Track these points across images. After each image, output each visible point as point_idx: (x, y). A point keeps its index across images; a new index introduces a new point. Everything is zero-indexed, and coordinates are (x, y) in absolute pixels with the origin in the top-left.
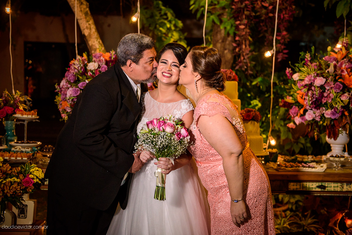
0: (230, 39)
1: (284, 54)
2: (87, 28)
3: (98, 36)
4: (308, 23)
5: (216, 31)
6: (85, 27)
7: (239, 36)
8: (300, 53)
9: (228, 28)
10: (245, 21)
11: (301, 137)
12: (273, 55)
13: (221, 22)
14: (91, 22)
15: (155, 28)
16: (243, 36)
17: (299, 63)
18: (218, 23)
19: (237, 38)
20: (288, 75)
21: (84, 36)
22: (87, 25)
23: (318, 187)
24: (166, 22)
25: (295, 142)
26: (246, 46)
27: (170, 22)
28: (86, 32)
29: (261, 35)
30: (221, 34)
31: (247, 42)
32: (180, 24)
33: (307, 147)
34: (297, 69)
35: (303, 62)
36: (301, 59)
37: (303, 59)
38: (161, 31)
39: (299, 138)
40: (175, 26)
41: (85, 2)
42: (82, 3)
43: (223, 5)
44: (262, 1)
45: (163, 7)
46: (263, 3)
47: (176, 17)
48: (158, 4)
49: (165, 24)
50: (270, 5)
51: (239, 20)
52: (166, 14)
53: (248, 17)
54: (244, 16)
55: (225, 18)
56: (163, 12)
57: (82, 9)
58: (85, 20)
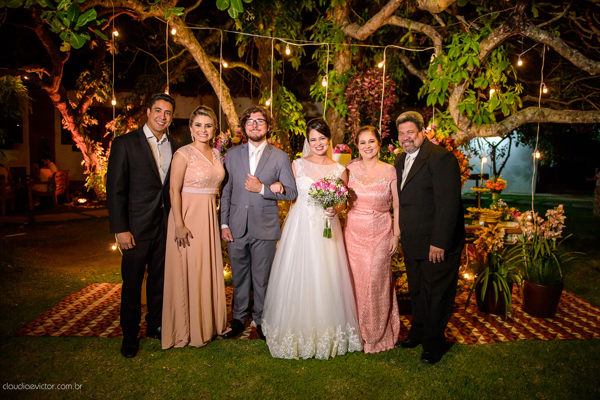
0: (342, 119)
1: (387, 132)
2: (228, 108)
3: (236, 114)
4: (403, 108)
6: (226, 108)
7: (352, 118)
9: (341, 110)
10: (356, 106)
13: (335, 105)
14: (231, 104)
15: (280, 108)
18: (333, 107)
19: (349, 119)
20: (391, 149)
21: (225, 115)
22: (228, 106)
24: (289, 104)
26: (356, 126)
27: (292, 104)
28: (227, 112)
29: (368, 117)
30: (335, 115)
31: (357, 123)
32: (300, 106)
34: (397, 145)
38: (284, 112)
40: (296, 108)
41: (226, 88)
42: (224, 89)
43: (337, 92)
44: (370, 90)
45: (286, 92)
46: (370, 92)
47: (297, 101)
48: (282, 89)
49: (288, 105)
50: (375, 94)
51: (351, 105)
52: (289, 98)
53: (358, 103)
54: (355, 102)
55: (338, 102)
56: (286, 96)
57: (224, 93)
58: (226, 102)
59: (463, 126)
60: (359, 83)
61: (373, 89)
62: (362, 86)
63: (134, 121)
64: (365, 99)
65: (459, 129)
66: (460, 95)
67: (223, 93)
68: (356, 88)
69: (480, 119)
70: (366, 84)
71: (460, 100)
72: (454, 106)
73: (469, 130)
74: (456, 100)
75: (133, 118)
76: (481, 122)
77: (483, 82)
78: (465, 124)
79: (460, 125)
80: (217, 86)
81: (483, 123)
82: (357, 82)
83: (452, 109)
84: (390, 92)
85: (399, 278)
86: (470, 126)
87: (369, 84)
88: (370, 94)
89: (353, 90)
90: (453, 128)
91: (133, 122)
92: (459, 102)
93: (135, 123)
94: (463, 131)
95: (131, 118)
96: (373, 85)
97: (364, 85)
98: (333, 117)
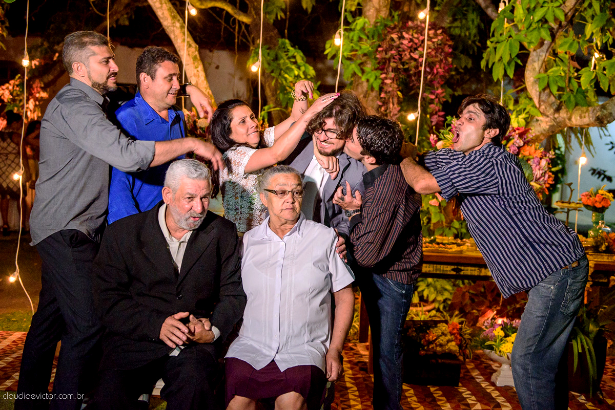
0: (374, 94)
1: (439, 116)
2: (195, 75)
3: (208, 85)
5: (356, 83)
6: (192, 75)
8: (447, 118)
9: (372, 80)
10: (392, 75)
11: (455, 221)
12: (417, 118)
13: (363, 72)
14: (201, 68)
15: (280, 74)
16: (389, 92)
17: (444, 129)
18: (360, 75)
19: (383, 95)
20: (433, 142)
22: (195, 71)
23: (453, 270)
24: (293, 67)
25: (447, 227)
26: (393, 105)
27: (299, 68)
29: (413, 92)
30: (362, 88)
31: (396, 100)
32: (312, 71)
33: (461, 233)
34: (441, 136)
35: (449, 128)
36: (447, 124)
37: (449, 125)
38: (286, 79)
39: (452, 221)
40: (304, 73)
41: (194, 45)
42: (190, 46)
43: (366, 52)
44: (411, 51)
45: (291, 48)
46: (412, 54)
47: (307, 62)
48: (284, 43)
49: (292, 70)
50: (420, 57)
51: (384, 73)
52: (294, 57)
53: (396, 70)
54: (391, 69)
55: (368, 68)
56: (290, 54)
57: (190, 53)
58: (192, 65)
59: (548, 108)
60: (396, 40)
61: (416, 49)
62: (399, 45)
63: (43, 85)
64: (403, 64)
65: (542, 113)
66: (540, 63)
67: (188, 51)
68: (391, 47)
69: (572, 98)
70: (405, 42)
71: (542, 70)
72: (532, 79)
73: (556, 115)
74: (534, 69)
75: (41, 80)
76: (574, 104)
77: (571, 45)
78: (551, 105)
79: (543, 107)
80: (179, 41)
81: (577, 105)
82: (392, 39)
83: (530, 83)
84: (443, 54)
85: (432, 330)
86: (558, 110)
87: (409, 42)
88: (411, 56)
89: (386, 51)
90: (533, 111)
91: (41, 88)
92: (539, 73)
93: (44, 89)
94: (548, 116)
95: (37, 81)
96: (416, 44)
97: (402, 44)
98: (360, 90)
